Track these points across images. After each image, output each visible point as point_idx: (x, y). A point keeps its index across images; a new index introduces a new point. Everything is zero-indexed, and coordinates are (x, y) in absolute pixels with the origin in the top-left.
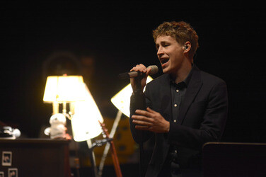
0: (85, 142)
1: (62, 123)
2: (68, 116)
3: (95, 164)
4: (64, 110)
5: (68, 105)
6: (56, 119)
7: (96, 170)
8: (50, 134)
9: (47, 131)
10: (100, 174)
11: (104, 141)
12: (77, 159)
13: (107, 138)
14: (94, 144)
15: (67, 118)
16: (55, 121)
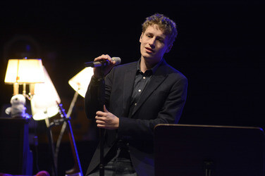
0: (44, 121)
1: (22, 103)
2: (27, 96)
3: (52, 142)
4: (24, 92)
5: (28, 86)
6: (16, 99)
7: (53, 147)
8: (10, 113)
9: (8, 110)
10: (57, 150)
11: (62, 120)
12: (36, 137)
13: (64, 117)
14: (52, 123)
15: (26, 99)
16: (15, 101)
